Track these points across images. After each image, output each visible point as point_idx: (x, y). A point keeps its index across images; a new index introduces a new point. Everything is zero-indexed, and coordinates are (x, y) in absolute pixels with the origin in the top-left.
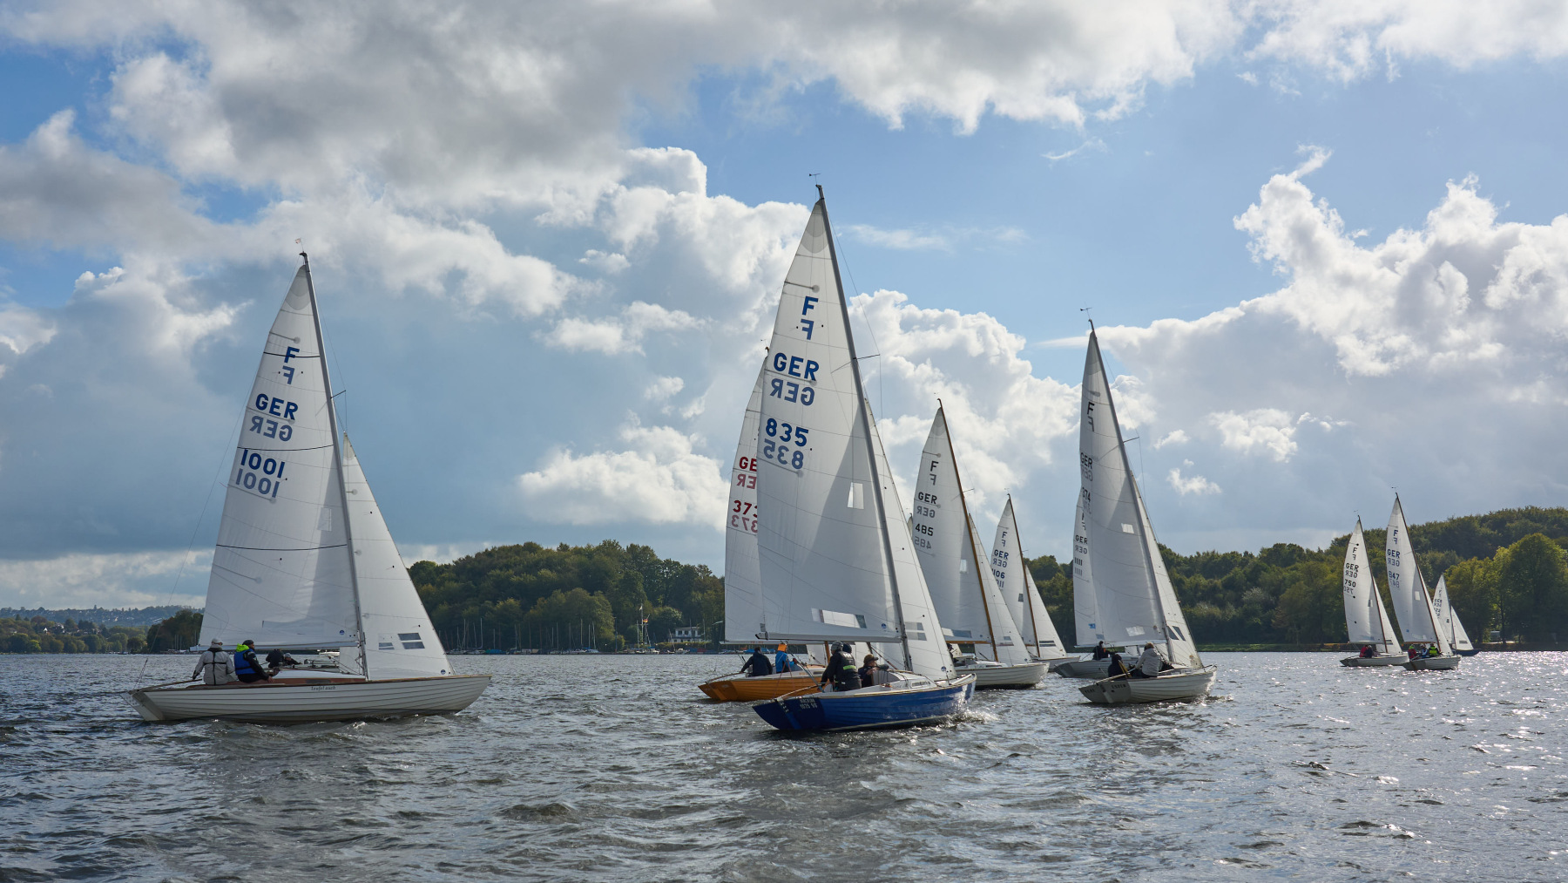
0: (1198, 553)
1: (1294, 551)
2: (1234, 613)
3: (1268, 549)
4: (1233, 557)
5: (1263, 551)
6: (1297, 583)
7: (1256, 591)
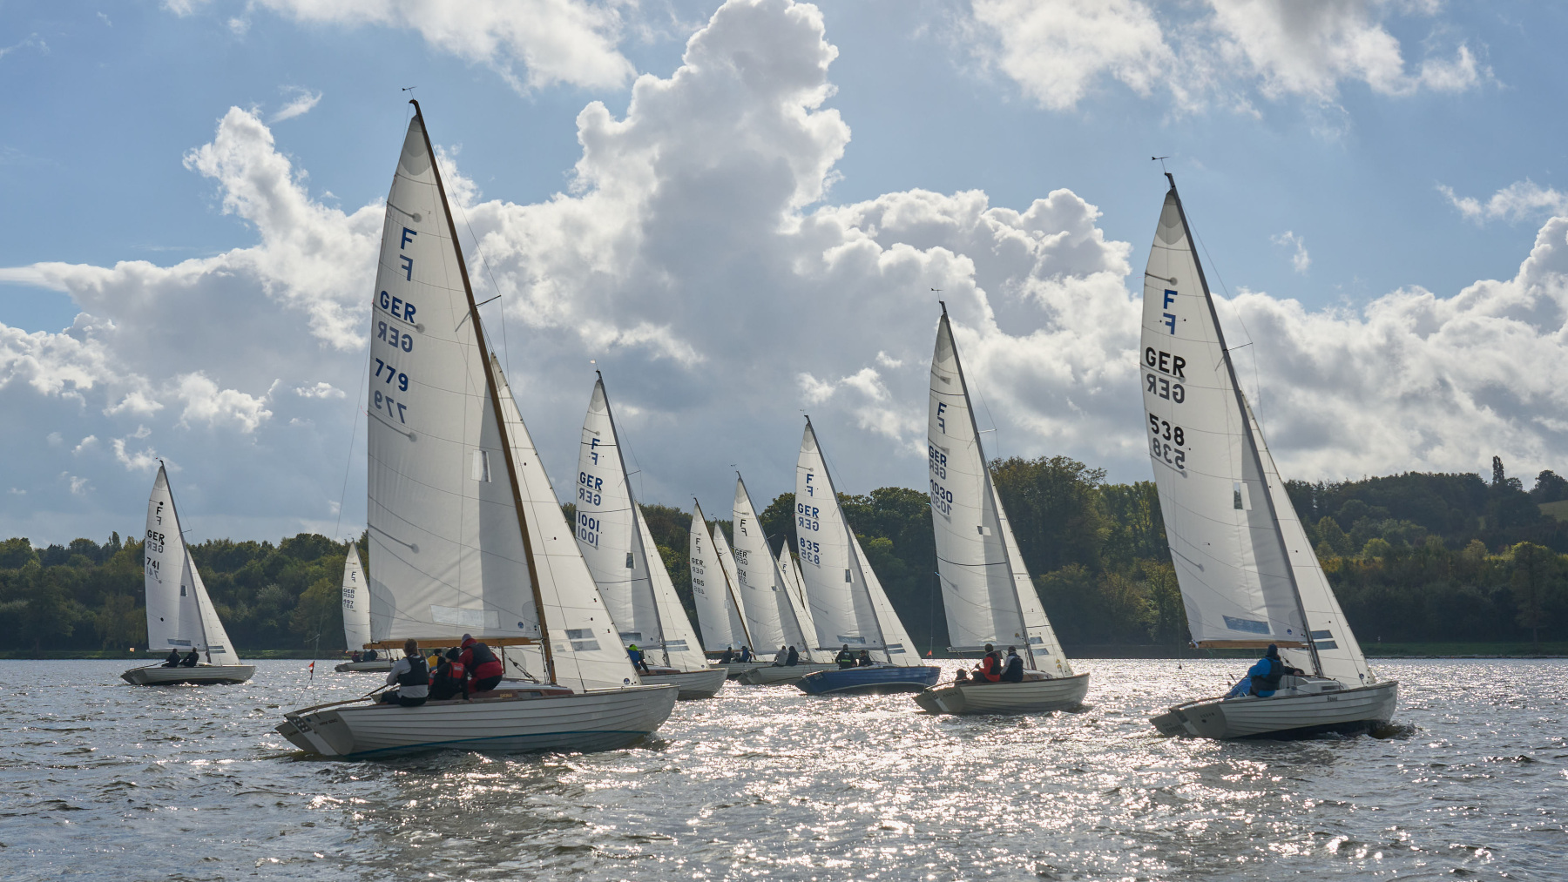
0: (208, 541)
1: (319, 542)
2: (246, 613)
3: (291, 540)
4: (250, 547)
5: (285, 541)
6: (321, 581)
7: (273, 588)
